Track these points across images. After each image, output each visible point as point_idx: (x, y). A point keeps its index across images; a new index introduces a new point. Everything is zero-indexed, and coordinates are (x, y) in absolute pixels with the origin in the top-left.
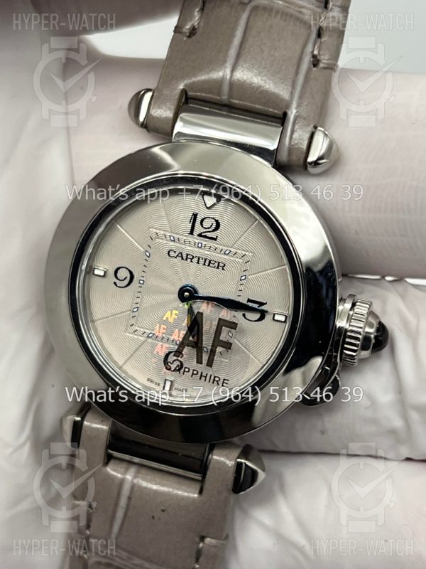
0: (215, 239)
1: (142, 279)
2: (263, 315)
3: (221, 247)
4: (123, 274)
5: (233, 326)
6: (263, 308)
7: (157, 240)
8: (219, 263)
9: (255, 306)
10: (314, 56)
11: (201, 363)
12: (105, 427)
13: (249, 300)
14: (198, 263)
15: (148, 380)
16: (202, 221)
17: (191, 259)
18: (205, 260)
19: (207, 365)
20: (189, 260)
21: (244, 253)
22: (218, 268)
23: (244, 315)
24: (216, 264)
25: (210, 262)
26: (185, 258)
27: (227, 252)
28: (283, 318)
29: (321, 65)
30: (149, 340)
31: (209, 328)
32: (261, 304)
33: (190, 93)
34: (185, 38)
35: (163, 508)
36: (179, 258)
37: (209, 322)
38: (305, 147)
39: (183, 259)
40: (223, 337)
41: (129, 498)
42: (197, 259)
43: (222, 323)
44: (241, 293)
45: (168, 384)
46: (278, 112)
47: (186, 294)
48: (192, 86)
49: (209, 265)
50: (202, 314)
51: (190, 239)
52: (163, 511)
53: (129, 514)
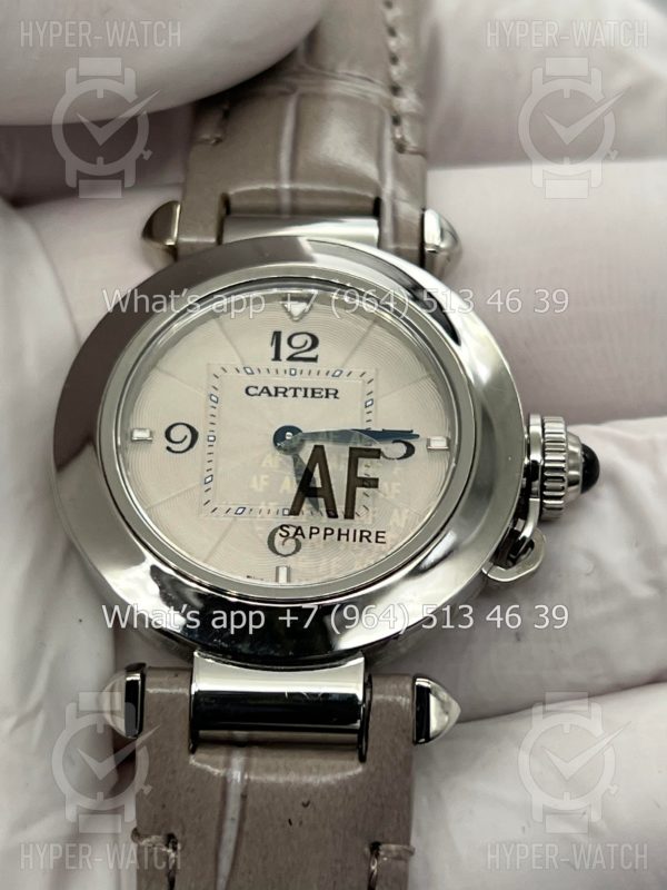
0: (314, 360)
1: (211, 433)
2: (411, 448)
3: (326, 369)
4: (179, 433)
5: (374, 454)
7: (226, 378)
8: (327, 390)
10: (397, 141)
11: (336, 516)
14: (295, 395)
16: (290, 340)
17: (284, 393)
18: (306, 390)
19: (346, 517)
20: (280, 395)
21: (362, 370)
22: (327, 397)
24: (324, 393)
25: (313, 393)
26: (273, 392)
27: (337, 373)
28: (443, 444)
29: (409, 150)
30: (240, 518)
31: (338, 463)
35: (305, 800)
36: (265, 395)
37: (335, 457)
39: (270, 395)
40: (362, 472)
41: (244, 797)
42: (292, 391)
43: (356, 454)
44: (370, 424)
45: (283, 572)
47: (288, 434)
49: (313, 396)
50: (320, 447)
51: (275, 366)
52: (305, 805)
53: (247, 827)
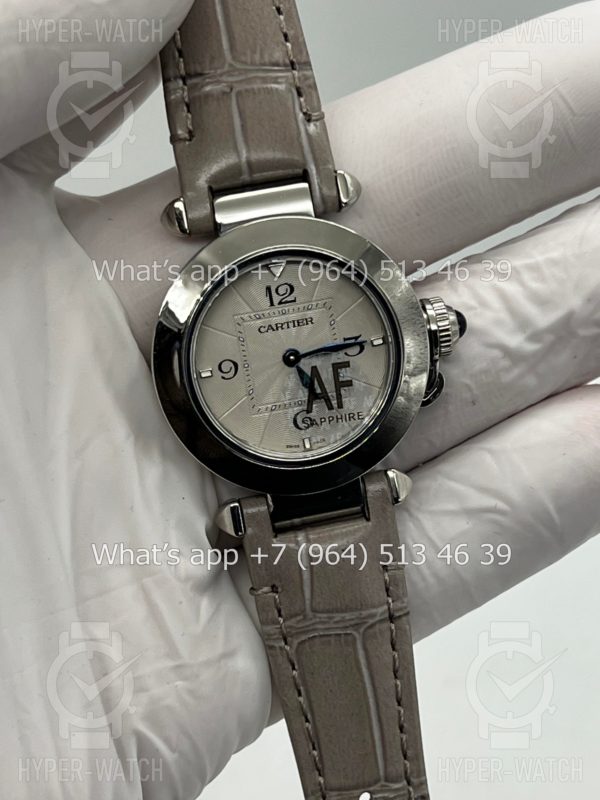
0: (295, 301)
1: (246, 363)
2: (362, 346)
3: (302, 305)
4: (226, 366)
5: (346, 365)
6: (359, 340)
7: (245, 324)
8: (306, 319)
9: (353, 341)
10: (305, 114)
11: (333, 409)
12: (264, 508)
13: (345, 339)
14: (288, 327)
15: (288, 447)
16: (277, 290)
17: (282, 327)
18: (294, 322)
19: (339, 408)
20: (280, 329)
21: (324, 301)
22: (307, 324)
23: (346, 354)
24: (305, 321)
25: (298, 322)
26: (275, 328)
27: (310, 307)
28: (381, 341)
29: (313, 118)
30: (274, 412)
31: (327, 375)
32: (356, 338)
33: (214, 187)
34: (187, 143)
36: (271, 331)
37: (325, 371)
38: (335, 193)
39: (274, 330)
40: (342, 378)
42: (286, 324)
43: (337, 367)
44: (335, 337)
45: (307, 441)
46: (300, 171)
47: (292, 357)
48: (214, 179)
49: (299, 325)
50: (315, 367)
51: (272, 310)
